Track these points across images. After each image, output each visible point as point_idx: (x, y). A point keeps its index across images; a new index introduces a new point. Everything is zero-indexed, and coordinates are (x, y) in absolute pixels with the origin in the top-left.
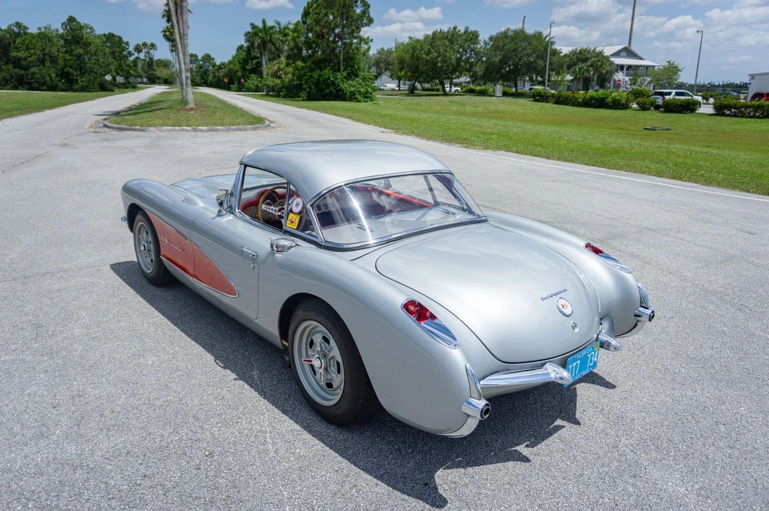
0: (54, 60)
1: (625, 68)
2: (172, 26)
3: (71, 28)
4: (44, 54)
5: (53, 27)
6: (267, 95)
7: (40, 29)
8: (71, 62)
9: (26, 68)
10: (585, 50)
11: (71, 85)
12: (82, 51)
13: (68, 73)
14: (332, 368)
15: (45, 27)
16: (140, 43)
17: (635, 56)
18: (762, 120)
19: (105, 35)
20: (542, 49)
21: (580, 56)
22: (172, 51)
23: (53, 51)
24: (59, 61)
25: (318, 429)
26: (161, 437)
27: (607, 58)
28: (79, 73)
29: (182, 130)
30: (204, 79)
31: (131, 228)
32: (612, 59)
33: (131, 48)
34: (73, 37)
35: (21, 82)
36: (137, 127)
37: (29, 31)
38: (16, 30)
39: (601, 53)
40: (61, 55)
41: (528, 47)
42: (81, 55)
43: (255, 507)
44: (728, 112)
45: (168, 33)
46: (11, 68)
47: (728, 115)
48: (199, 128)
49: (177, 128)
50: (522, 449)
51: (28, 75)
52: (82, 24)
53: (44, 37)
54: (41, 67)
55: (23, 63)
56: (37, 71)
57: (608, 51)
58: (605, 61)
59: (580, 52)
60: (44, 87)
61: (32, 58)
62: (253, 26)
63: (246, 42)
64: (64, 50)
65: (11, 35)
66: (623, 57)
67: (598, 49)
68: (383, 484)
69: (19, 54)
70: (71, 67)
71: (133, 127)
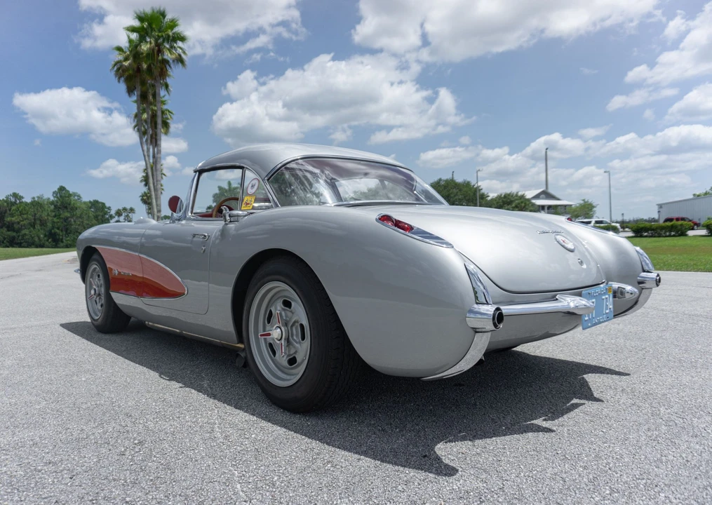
0: (43, 223)
1: (546, 208)
2: (149, 189)
3: (61, 196)
4: (35, 219)
5: (45, 197)
7: (34, 198)
8: (59, 224)
9: (18, 231)
10: (509, 195)
11: (56, 244)
12: (67, 214)
13: (55, 234)
14: (295, 338)
15: (38, 197)
16: (121, 208)
17: (553, 197)
18: (678, 238)
19: (90, 202)
20: (472, 194)
21: (505, 200)
22: (148, 213)
23: (43, 215)
24: (48, 224)
25: (280, 418)
26: (81, 431)
27: (529, 200)
28: (64, 233)
31: (84, 279)
32: (533, 201)
33: (113, 212)
34: (62, 202)
35: (12, 243)
37: (23, 200)
38: (13, 200)
39: (523, 196)
40: (50, 218)
41: (459, 194)
42: (67, 218)
43: (194, 486)
44: (646, 234)
45: (145, 198)
46: (4, 231)
47: (646, 236)
50: (539, 422)
51: (19, 236)
52: (71, 193)
53: (37, 204)
54: (32, 229)
55: (16, 226)
56: (27, 233)
57: (529, 194)
58: (528, 203)
59: (505, 196)
61: (25, 222)
62: (220, 188)
63: (214, 201)
64: (54, 214)
65: (8, 204)
66: (543, 199)
67: (520, 194)
68: (367, 459)
69: (13, 219)
70: (58, 229)
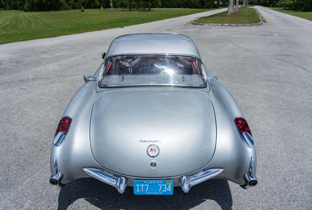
6: (285, 9)
29: (217, 25)
30: (259, 2)
36: (201, 23)
48: (225, 24)
49: (215, 24)
60: (194, 7)
71: (199, 23)
